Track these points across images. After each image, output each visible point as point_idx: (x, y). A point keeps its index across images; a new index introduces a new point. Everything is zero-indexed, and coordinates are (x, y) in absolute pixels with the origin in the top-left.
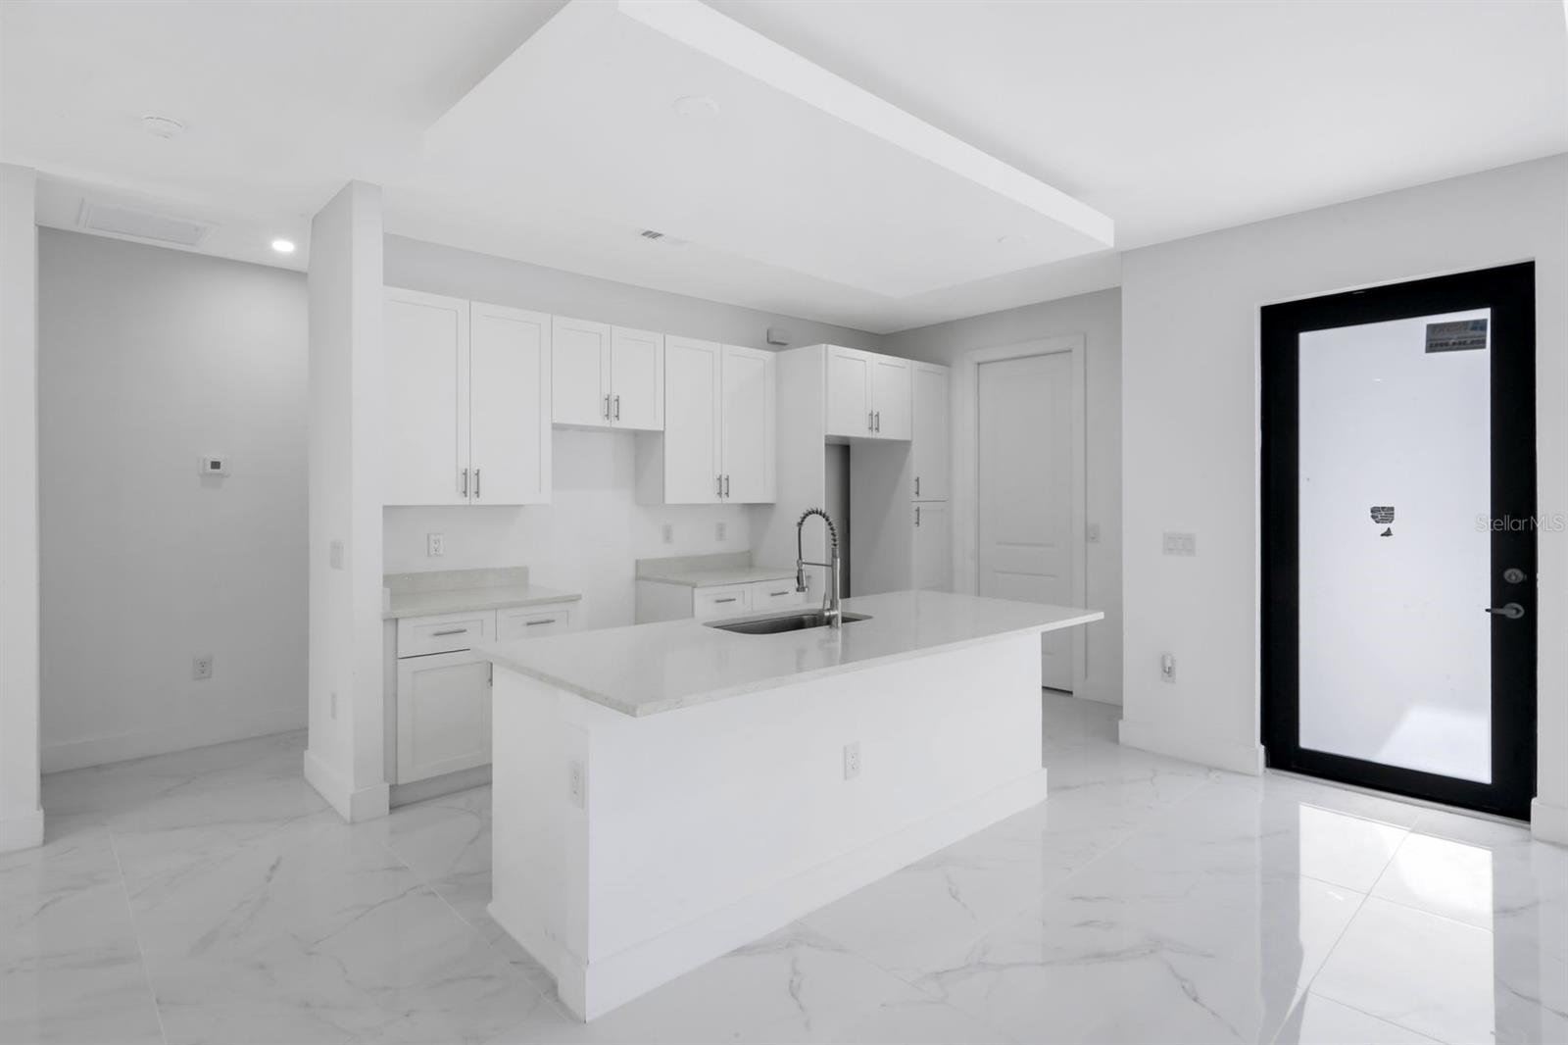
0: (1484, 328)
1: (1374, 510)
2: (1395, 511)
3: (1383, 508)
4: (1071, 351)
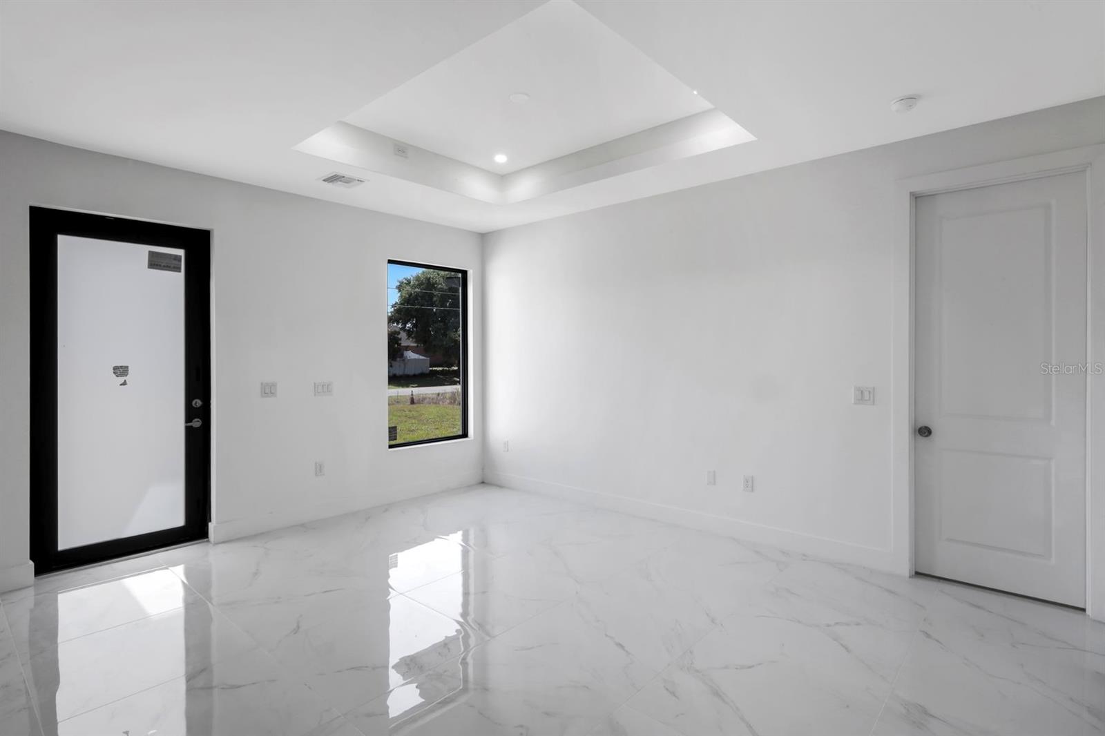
0: (180, 260)
1: (115, 368)
2: (130, 368)
3: (121, 367)
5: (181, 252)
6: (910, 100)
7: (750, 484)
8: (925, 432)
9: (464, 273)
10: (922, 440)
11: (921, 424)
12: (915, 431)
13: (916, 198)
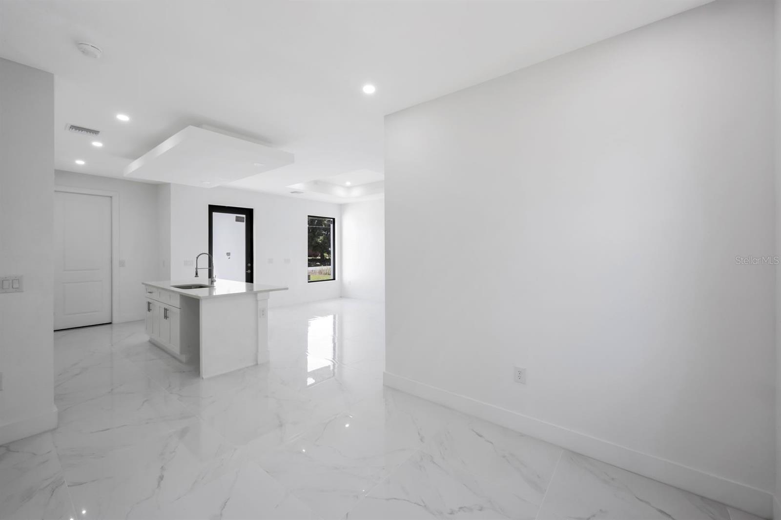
0: (244, 218)
1: (227, 253)
2: (231, 253)
4: (111, 197)
9: (334, 219)
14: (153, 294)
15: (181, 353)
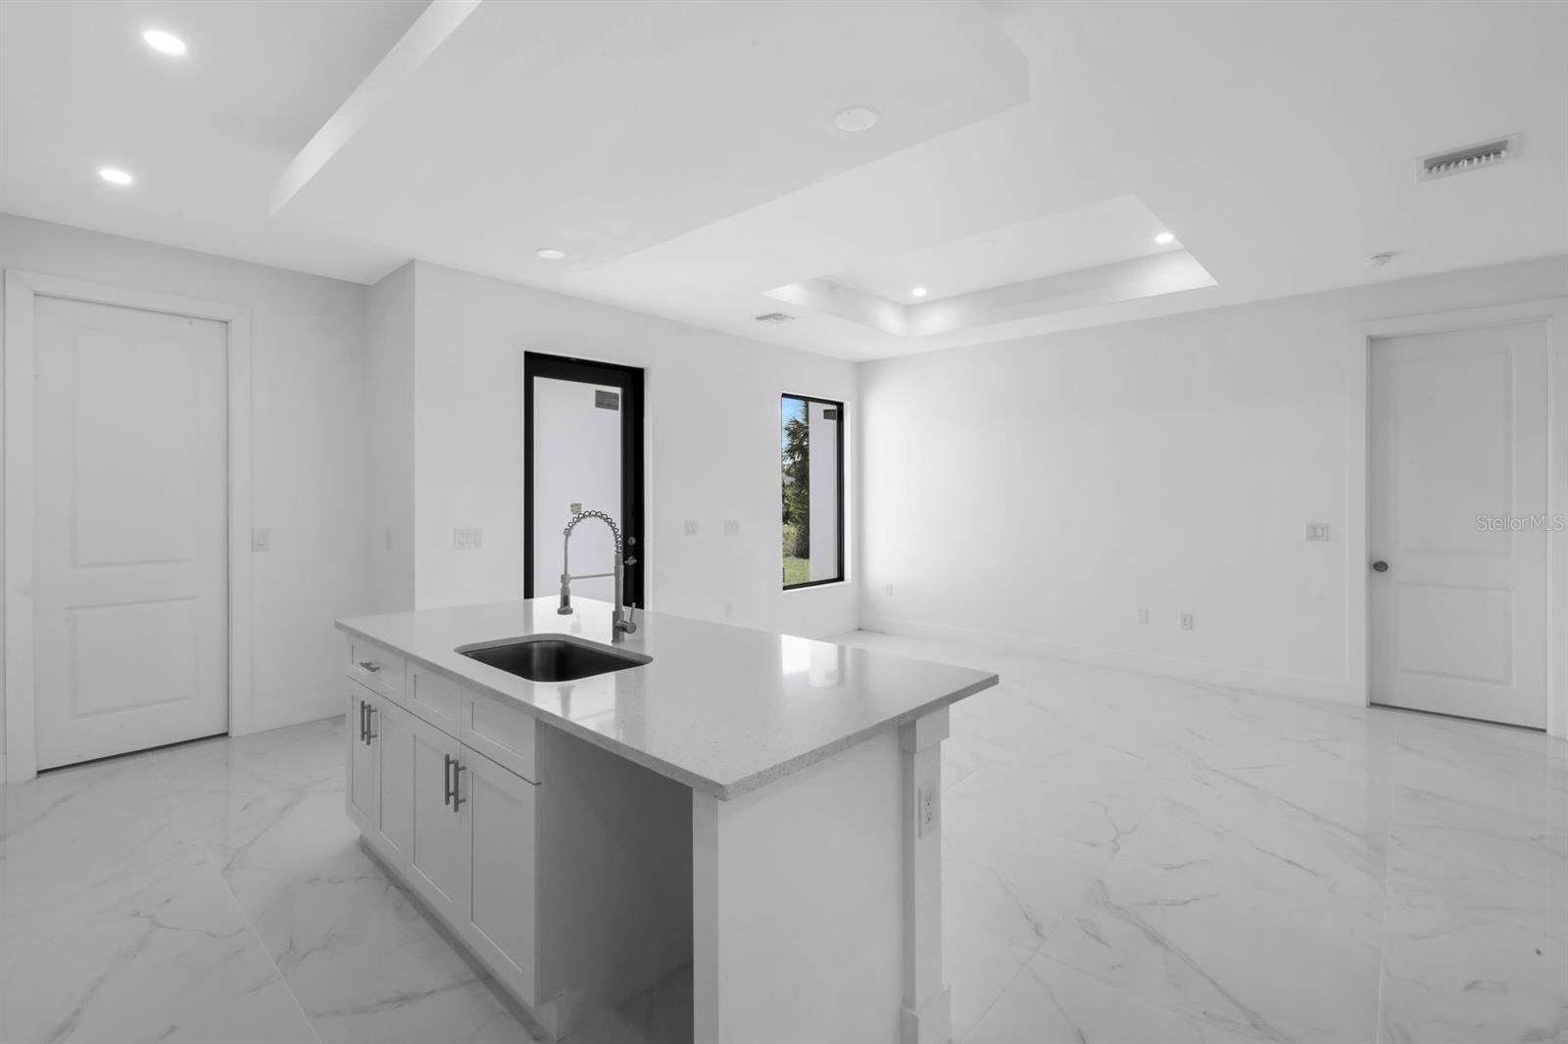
0: (618, 398)
4: (227, 323)
5: (618, 390)
6: (1384, 257)
7: (1188, 622)
8: (1380, 566)
9: (840, 405)
10: (1378, 575)
11: (1375, 561)
12: (1370, 568)
13: (1372, 340)
14: (382, 670)
15: (543, 997)
